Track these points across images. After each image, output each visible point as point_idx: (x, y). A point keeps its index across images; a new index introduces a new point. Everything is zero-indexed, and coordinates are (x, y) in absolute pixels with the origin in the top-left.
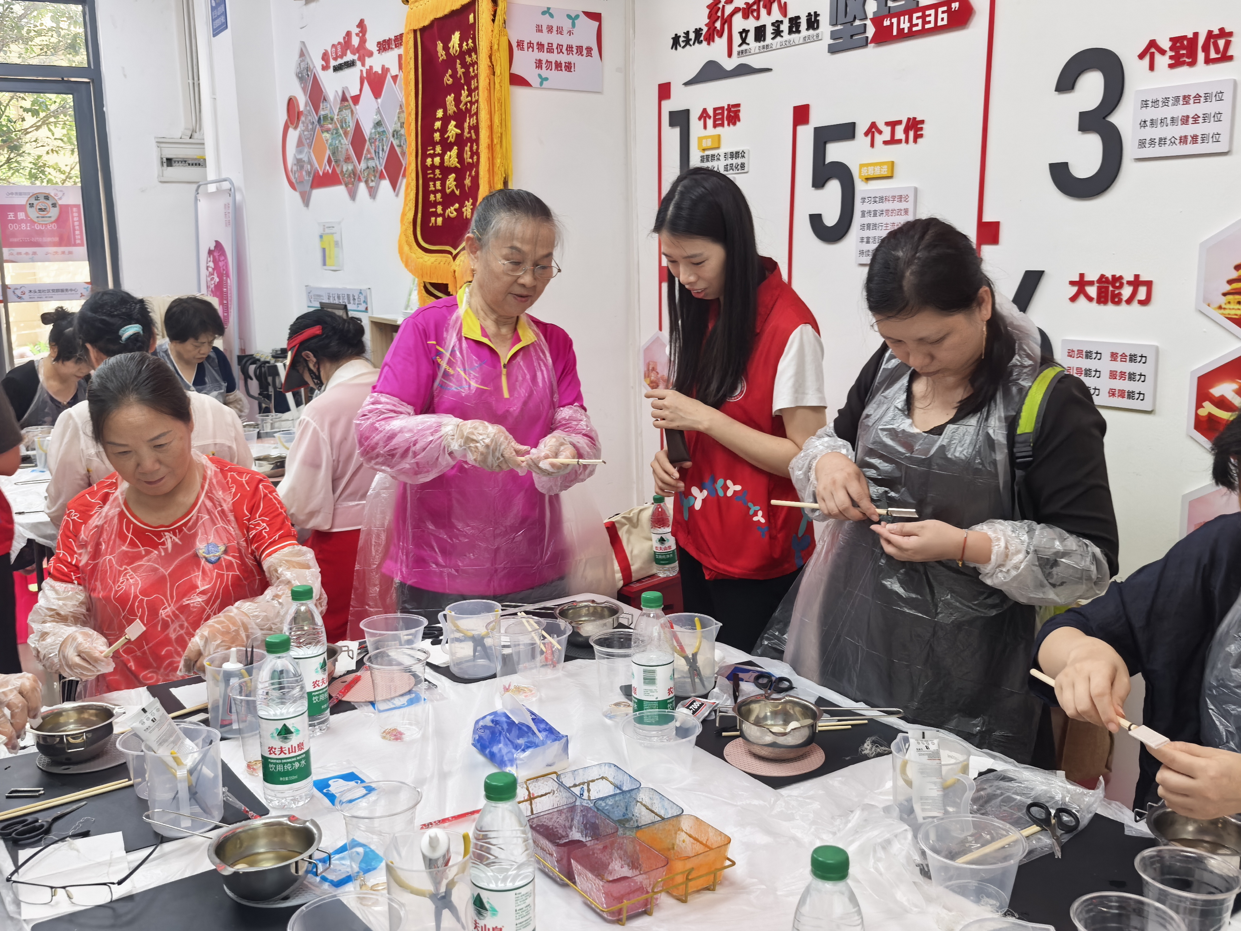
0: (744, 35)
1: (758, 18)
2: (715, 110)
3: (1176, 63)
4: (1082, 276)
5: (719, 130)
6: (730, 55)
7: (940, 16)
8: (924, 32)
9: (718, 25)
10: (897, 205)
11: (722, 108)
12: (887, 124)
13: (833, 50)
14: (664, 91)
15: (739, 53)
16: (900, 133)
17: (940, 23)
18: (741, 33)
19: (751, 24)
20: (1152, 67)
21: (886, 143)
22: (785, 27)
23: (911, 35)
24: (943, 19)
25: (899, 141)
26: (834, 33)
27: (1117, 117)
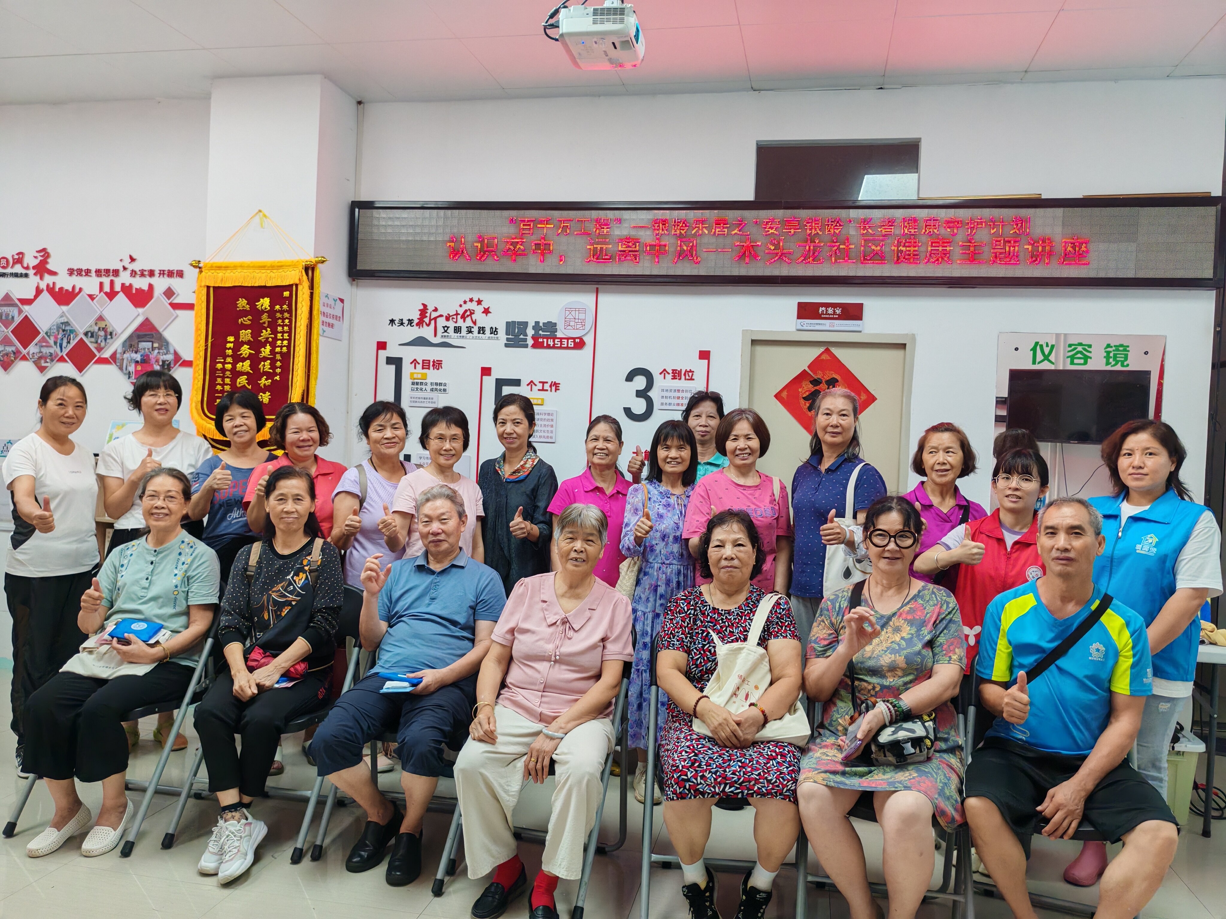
0: (446, 329)
1: (456, 322)
2: (423, 361)
3: (674, 378)
5: (425, 371)
6: (435, 335)
7: (570, 343)
8: (561, 348)
9: (427, 320)
10: (547, 417)
11: (429, 361)
12: (540, 382)
13: (507, 346)
14: (382, 346)
15: (442, 336)
16: (547, 387)
17: (569, 346)
18: (444, 327)
19: (451, 324)
20: (664, 378)
21: (539, 390)
22: (475, 330)
23: (554, 347)
24: (571, 344)
25: (547, 390)
26: (507, 338)
27: (651, 393)
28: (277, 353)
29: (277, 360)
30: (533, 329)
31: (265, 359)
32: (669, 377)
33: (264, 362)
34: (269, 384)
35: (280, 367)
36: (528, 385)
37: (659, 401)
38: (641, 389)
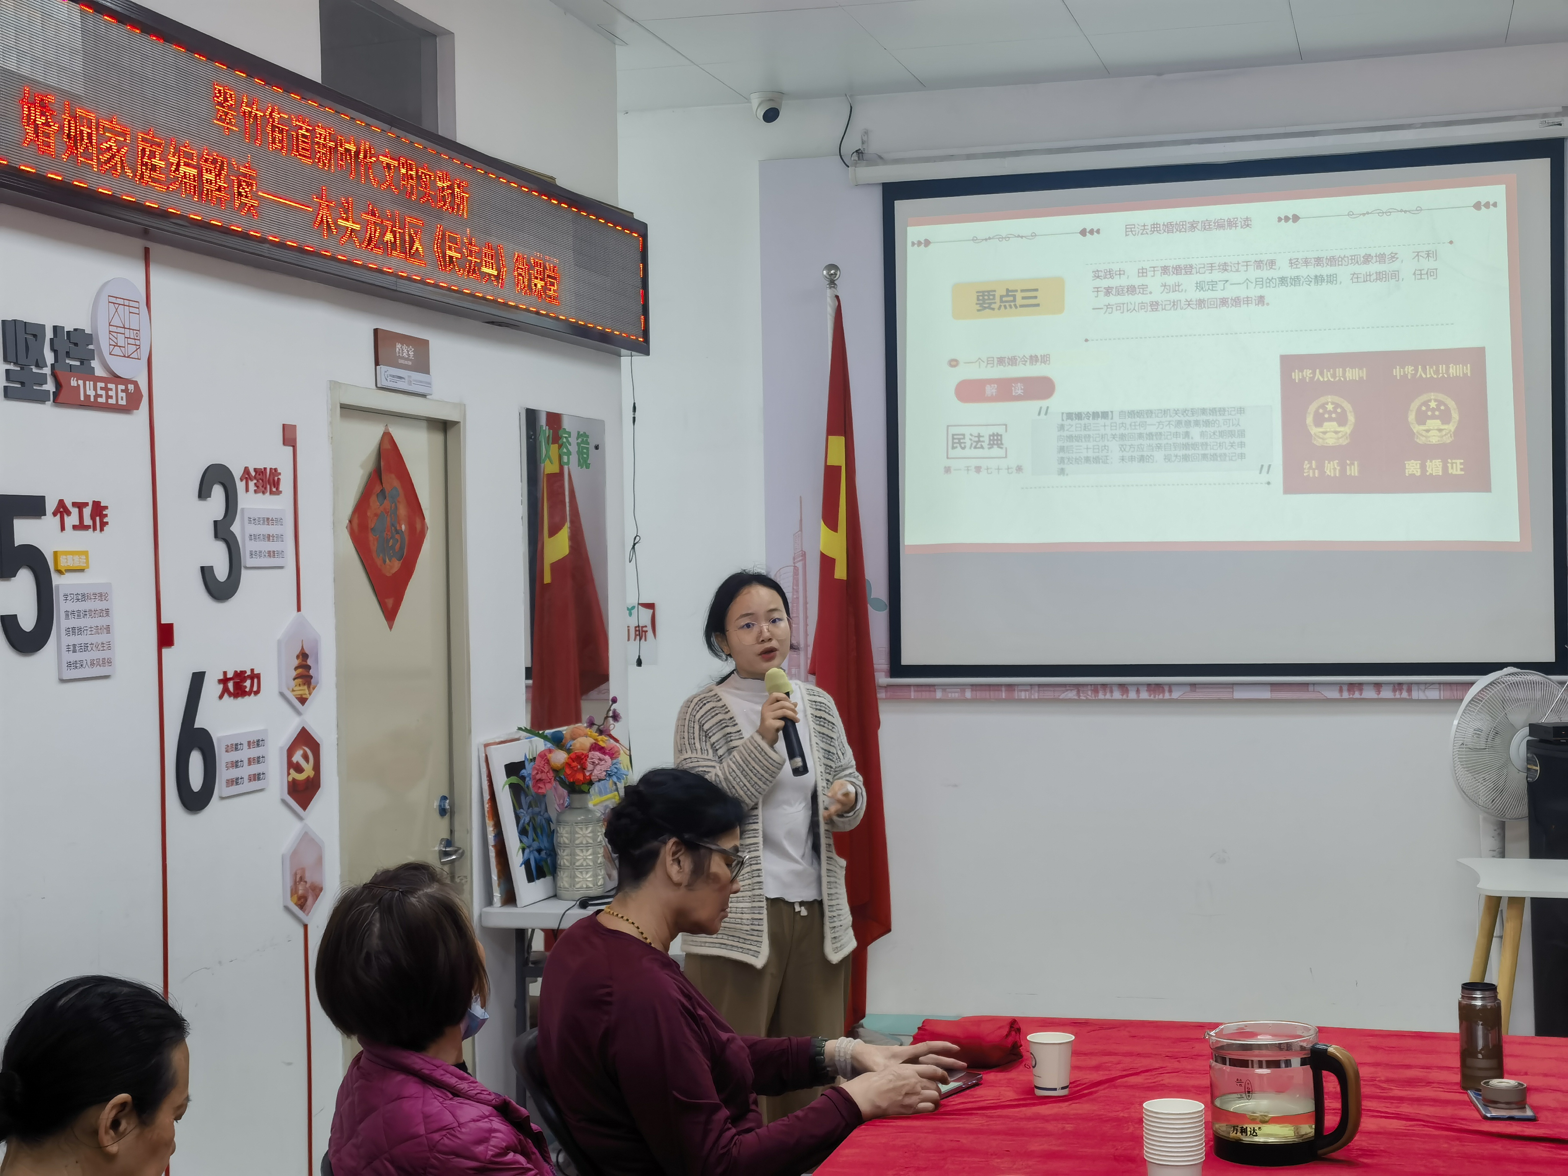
3: (258, 489)
4: (225, 673)
7: (121, 394)
8: (106, 407)
10: (98, 605)
12: (74, 504)
13: (8, 394)
16: (87, 516)
17: (121, 402)
20: (247, 490)
21: (75, 527)
23: (96, 404)
24: (122, 398)
25: (87, 528)
26: (7, 371)
27: (236, 528)
30: (52, 348)
32: (252, 484)
36: (55, 514)
37: (247, 547)
38: (220, 516)
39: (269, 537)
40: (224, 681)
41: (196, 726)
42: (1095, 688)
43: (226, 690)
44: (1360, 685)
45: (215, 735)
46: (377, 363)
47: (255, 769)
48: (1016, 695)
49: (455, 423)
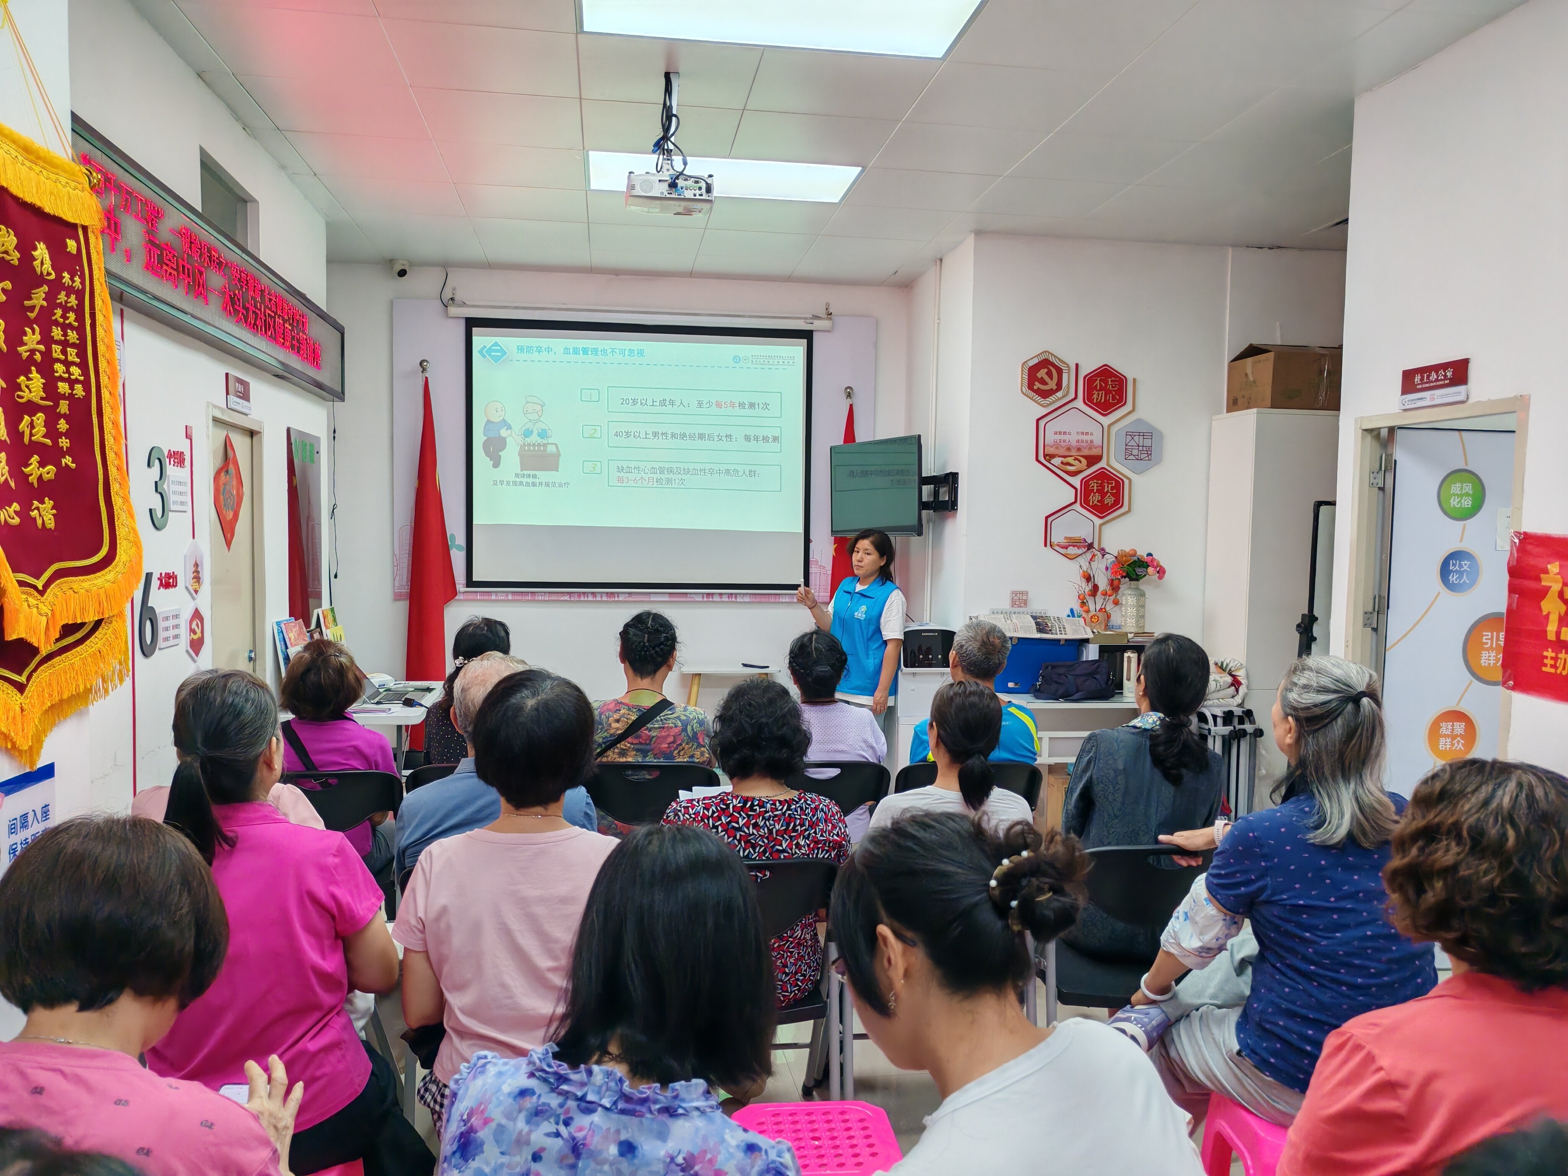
4: (161, 574)
20: (170, 464)
27: (165, 486)
28: (63, 397)
29: (61, 416)
31: (31, 408)
32: (172, 460)
33: (32, 414)
34: (51, 476)
35: (67, 435)
37: (172, 498)
38: (157, 479)
39: (181, 493)
40: (160, 579)
41: (149, 605)
42: (579, 593)
43: (161, 584)
44: (712, 594)
45: (157, 612)
46: (227, 393)
47: (176, 632)
48: (536, 598)
49: (258, 433)
